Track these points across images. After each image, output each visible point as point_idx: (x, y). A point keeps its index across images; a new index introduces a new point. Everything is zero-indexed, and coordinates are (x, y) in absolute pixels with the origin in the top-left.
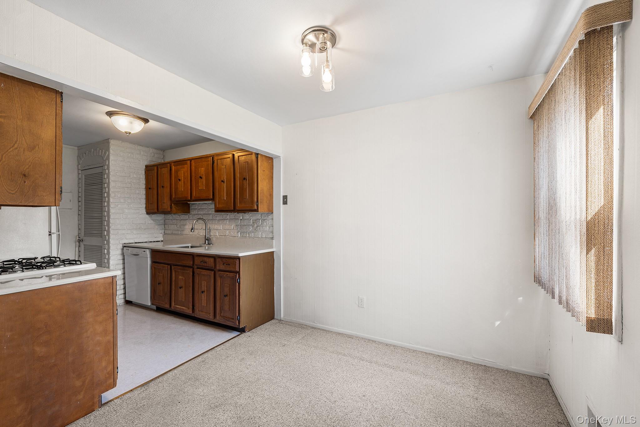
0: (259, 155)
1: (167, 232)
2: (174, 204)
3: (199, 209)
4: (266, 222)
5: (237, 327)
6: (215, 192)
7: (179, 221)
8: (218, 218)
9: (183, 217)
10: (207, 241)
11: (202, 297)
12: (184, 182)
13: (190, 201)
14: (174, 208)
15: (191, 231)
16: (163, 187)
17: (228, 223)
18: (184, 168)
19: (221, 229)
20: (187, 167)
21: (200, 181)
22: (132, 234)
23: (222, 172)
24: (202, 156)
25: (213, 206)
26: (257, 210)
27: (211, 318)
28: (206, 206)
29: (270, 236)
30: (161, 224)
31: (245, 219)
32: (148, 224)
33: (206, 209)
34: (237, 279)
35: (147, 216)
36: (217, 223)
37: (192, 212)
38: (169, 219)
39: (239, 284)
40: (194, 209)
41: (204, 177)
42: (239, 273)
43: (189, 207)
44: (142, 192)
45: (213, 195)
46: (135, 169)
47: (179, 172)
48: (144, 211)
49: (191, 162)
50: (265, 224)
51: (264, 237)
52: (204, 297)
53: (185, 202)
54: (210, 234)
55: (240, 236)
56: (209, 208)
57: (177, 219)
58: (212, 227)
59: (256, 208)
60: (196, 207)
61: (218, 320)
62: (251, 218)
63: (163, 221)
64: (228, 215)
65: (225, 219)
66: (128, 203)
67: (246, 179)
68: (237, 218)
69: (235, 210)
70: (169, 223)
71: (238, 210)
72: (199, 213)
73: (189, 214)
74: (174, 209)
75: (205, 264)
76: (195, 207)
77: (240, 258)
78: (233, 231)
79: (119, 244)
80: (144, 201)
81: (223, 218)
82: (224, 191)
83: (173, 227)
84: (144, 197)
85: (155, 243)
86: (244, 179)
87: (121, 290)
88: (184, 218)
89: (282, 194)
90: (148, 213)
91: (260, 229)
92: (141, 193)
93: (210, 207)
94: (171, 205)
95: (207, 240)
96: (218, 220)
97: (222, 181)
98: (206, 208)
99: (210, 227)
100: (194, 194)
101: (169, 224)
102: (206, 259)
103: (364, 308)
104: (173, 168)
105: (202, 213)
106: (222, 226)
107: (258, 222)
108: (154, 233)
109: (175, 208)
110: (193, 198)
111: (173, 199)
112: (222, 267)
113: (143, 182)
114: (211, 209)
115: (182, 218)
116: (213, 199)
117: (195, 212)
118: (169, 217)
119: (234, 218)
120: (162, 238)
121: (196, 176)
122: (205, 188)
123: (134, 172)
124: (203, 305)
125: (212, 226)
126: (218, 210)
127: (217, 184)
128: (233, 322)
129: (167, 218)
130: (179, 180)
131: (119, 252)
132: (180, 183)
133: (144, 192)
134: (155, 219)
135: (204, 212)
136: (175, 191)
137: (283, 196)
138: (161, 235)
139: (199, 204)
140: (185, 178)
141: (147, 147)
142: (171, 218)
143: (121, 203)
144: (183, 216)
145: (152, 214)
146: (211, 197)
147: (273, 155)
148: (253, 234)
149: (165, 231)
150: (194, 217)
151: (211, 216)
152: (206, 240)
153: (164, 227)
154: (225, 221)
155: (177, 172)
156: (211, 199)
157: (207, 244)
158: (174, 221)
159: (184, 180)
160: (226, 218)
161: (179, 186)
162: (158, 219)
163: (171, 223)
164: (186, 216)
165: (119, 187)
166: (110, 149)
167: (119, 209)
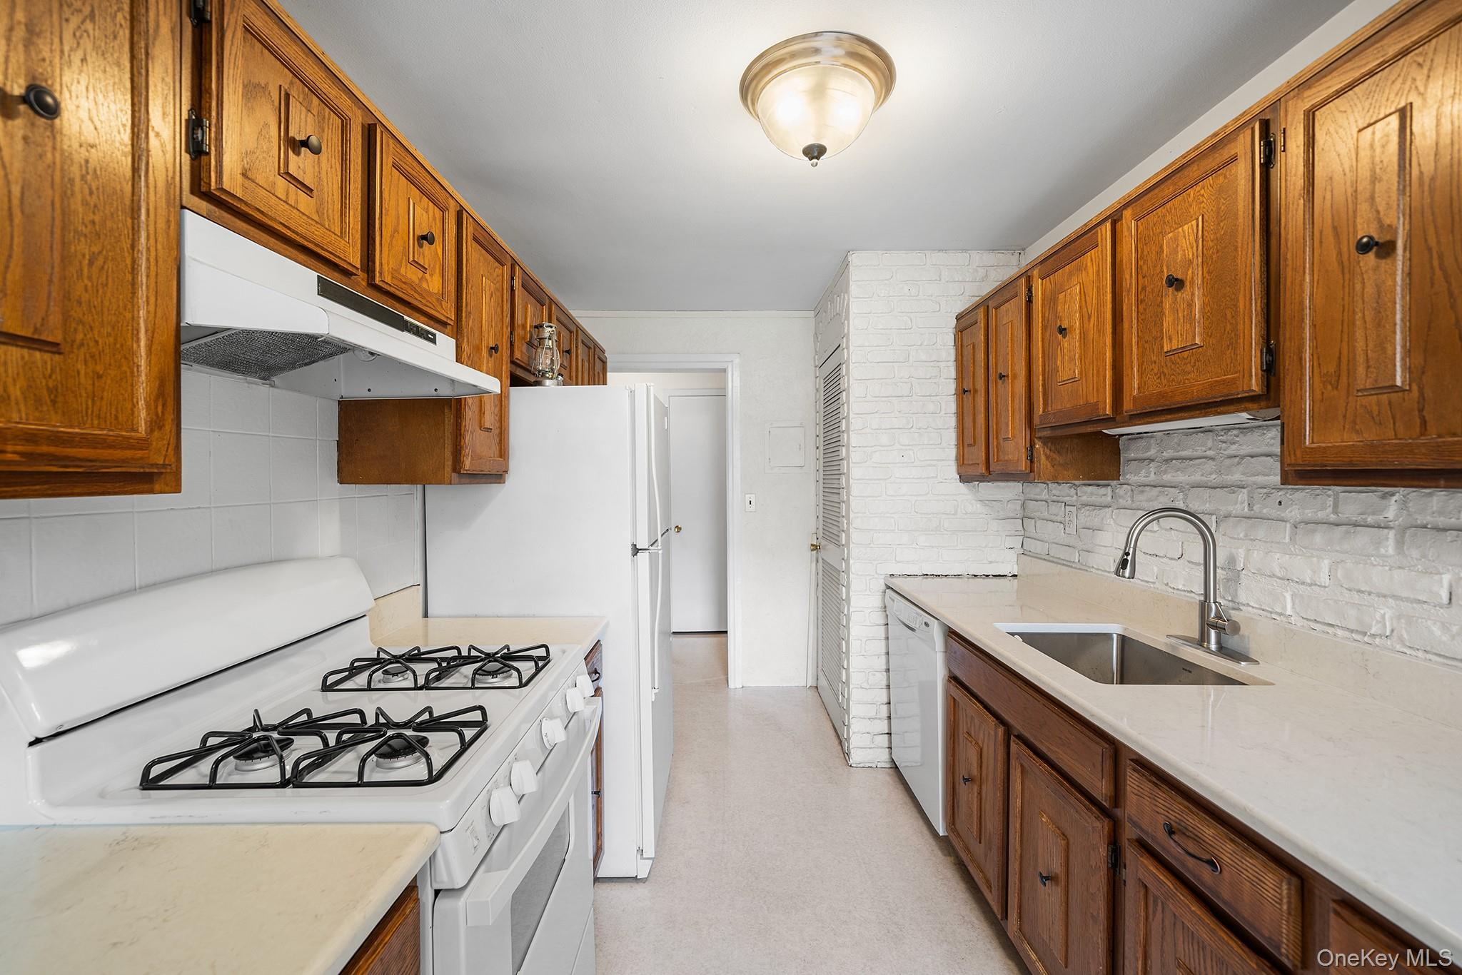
1: (1030, 545)
2: (1045, 441)
3: (1168, 461)
6: (1288, 346)
7: (1074, 509)
8: (1293, 513)
9: (1092, 494)
10: (1213, 633)
12: (1084, 335)
13: (1111, 421)
14: (1043, 457)
15: (1117, 573)
16: (1002, 377)
18: (1080, 269)
19: (1324, 579)
20: (1096, 262)
21: (1167, 305)
22: (914, 546)
24: (1184, 157)
25: (1270, 439)
28: (1210, 443)
30: (1012, 515)
32: (966, 514)
33: (1212, 459)
35: (963, 488)
36: (1287, 540)
37: (1133, 475)
38: (1039, 497)
40: (1143, 460)
41: (1196, 277)
43: (1117, 452)
44: (943, 407)
45: (1271, 369)
46: (922, 334)
47: (1061, 296)
48: (951, 470)
49: (1118, 225)
53: (1089, 429)
54: (1235, 595)
56: (1229, 452)
57: (1067, 499)
58: (1246, 559)
60: (1152, 452)
63: (1018, 506)
65: (1355, 525)
66: (904, 448)
70: (1038, 514)
72: (1167, 478)
73: (1114, 483)
74: (1043, 461)
76: (1148, 449)
79: (876, 576)
80: (951, 437)
81: (1335, 512)
83: (1051, 531)
84: (952, 421)
85: (987, 580)
87: (879, 719)
88: (1093, 499)
90: (964, 479)
92: (943, 412)
93: (1233, 449)
94: (1032, 446)
95: (1215, 627)
97: (1365, 248)
98: (1210, 453)
99: (1232, 560)
100: (1133, 385)
101: (1039, 519)
104: (1038, 286)
105: (1181, 478)
106: (1326, 563)
108: (986, 547)
109: (1047, 457)
110: (1128, 405)
111: (1036, 420)
113: (949, 370)
114: (1243, 457)
115: (1084, 498)
117: (1148, 474)
118: (1038, 490)
120: (1016, 566)
121: (1144, 288)
122: (1207, 334)
123: (921, 345)
125: (1250, 552)
126: (1305, 472)
129: (1032, 496)
130: (1062, 331)
131: (876, 601)
132: (1065, 343)
133: (952, 407)
134: (991, 498)
135: (1197, 478)
136: (1044, 385)
138: (1012, 556)
139: (1168, 433)
140: (1089, 317)
141: (964, 250)
142: (1044, 496)
143: (882, 449)
144: (1090, 489)
145: (981, 481)
146: (1255, 385)
149: (1027, 541)
150: (1141, 497)
151: (1243, 495)
152: (1205, 625)
153: (1021, 528)
155: (1051, 300)
156: (1254, 399)
157: (1213, 647)
158: (1054, 508)
159: (1082, 326)
161: (1062, 362)
162: (998, 497)
163: (1046, 515)
164: (1102, 491)
165: (875, 399)
166: (851, 283)
167: (875, 465)
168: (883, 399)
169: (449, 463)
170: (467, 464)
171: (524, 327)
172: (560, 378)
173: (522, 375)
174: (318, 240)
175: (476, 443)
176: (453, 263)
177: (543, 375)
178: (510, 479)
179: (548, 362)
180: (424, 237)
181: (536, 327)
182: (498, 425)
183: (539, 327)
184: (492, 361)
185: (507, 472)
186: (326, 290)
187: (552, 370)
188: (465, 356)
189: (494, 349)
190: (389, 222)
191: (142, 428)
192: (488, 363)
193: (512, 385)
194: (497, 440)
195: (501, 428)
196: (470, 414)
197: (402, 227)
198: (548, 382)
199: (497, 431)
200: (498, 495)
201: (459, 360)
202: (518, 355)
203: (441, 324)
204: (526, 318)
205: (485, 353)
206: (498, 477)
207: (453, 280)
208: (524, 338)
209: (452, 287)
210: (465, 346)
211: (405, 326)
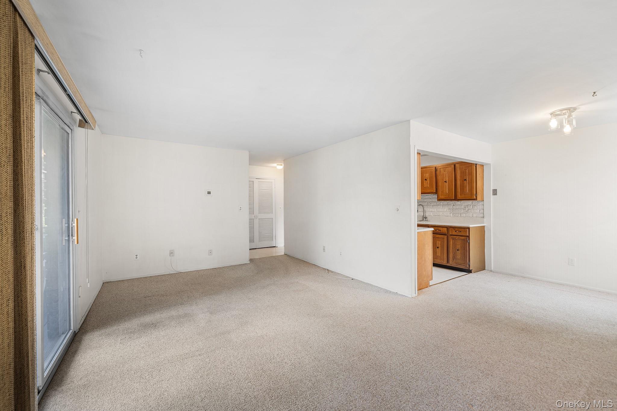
0: (477, 165)
4: (477, 207)
5: (467, 269)
11: (436, 251)
17: (441, 207)
19: (435, 211)
21: (425, 182)
23: (445, 176)
24: (427, 166)
25: (436, 197)
26: (476, 199)
27: (445, 263)
29: (482, 215)
31: (457, 205)
34: (468, 241)
39: (469, 243)
41: (428, 180)
42: (469, 237)
45: (436, 190)
50: (476, 208)
51: (475, 216)
52: (438, 250)
54: (426, 214)
55: (453, 215)
59: (475, 197)
61: (451, 264)
62: (463, 204)
64: (441, 202)
67: (467, 180)
68: (450, 204)
69: (456, 199)
71: (458, 199)
75: (440, 232)
77: (469, 228)
78: (446, 212)
81: (436, 204)
82: (446, 188)
86: (465, 180)
89: (492, 188)
91: (471, 211)
93: (432, 197)
96: (432, 206)
97: (445, 182)
99: (425, 210)
102: (440, 228)
103: (574, 266)
106: (436, 209)
107: (469, 207)
112: (454, 233)
114: (434, 199)
116: (436, 193)
119: (447, 204)
122: (429, 186)
124: (437, 255)
125: (427, 209)
126: (439, 200)
127: (440, 184)
128: (465, 266)
137: (493, 190)
147: (483, 163)
148: (464, 215)
151: (426, 203)
152: (423, 218)
154: (439, 206)
156: (434, 193)
157: (424, 220)
160: (440, 204)
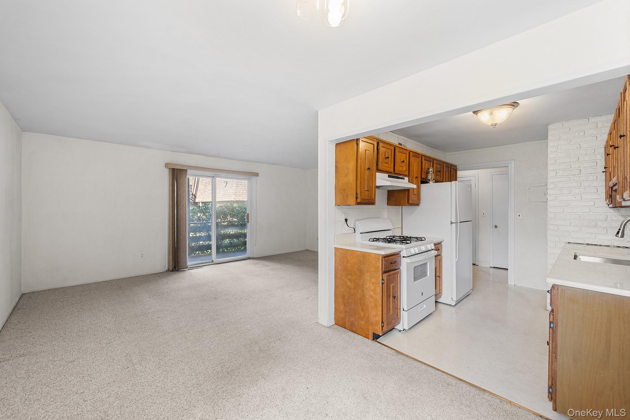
35: (610, 210)
48: (603, 203)
80: (603, 189)
143: (564, 195)
165: (560, 177)
166: (549, 135)
167: (560, 201)
168: (565, 176)
169: (407, 202)
170: (410, 202)
171: (425, 169)
172: (434, 181)
173: (425, 181)
174: (388, 170)
175: (413, 197)
176: (408, 163)
177: (429, 180)
178: (421, 205)
179: (431, 177)
180: (403, 162)
181: (428, 168)
182: (417, 193)
183: (429, 169)
184: (416, 180)
185: (419, 203)
186: (389, 176)
187: (432, 179)
188: (410, 181)
189: (417, 177)
190: (397, 162)
191: (373, 198)
192: (415, 180)
193: (421, 184)
194: (417, 196)
195: (418, 194)
196: (411, 192)
197: (399, 161)
198: (430, 182)
199: (417, 195)
200: (418, 209)
201: (409, 182)
202: (423, 177)
203: (405, 176)
204: (425, 167)
205: (415, 178)
206: (418, 204)
207: (408, 167)
208: (425, 172)
209: (408, 168)
210: (410, 179)
211: (399, 178)
